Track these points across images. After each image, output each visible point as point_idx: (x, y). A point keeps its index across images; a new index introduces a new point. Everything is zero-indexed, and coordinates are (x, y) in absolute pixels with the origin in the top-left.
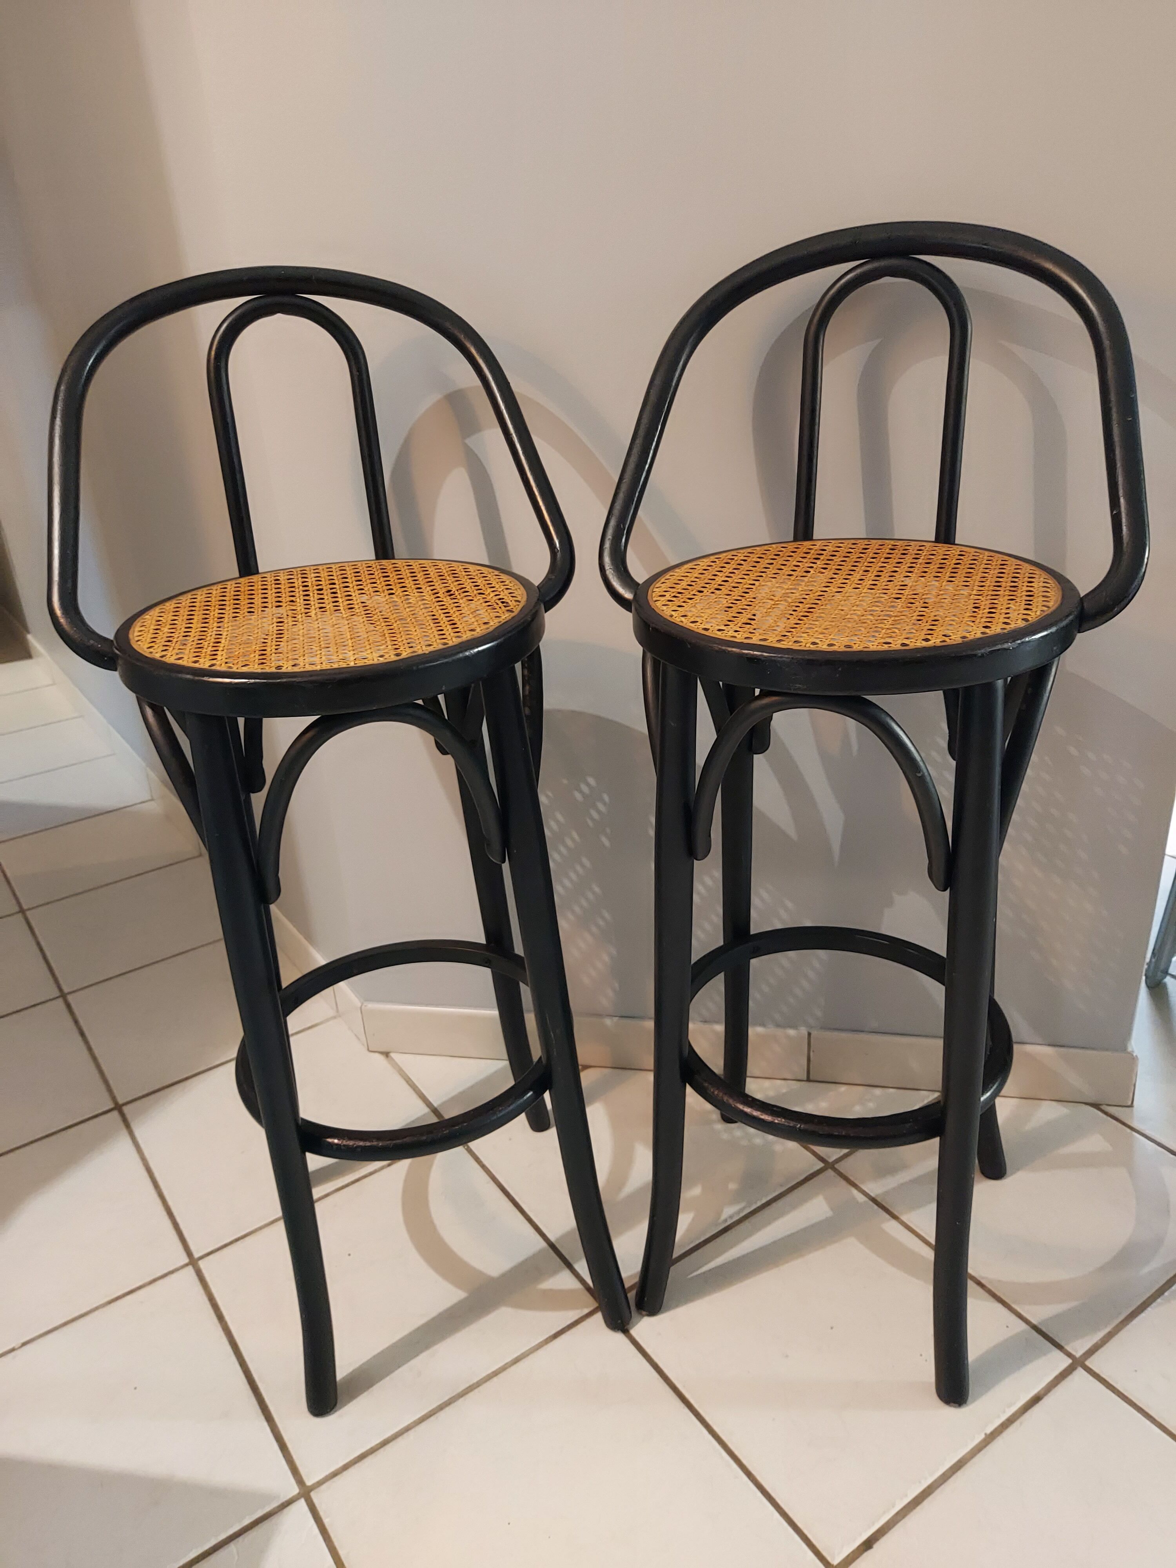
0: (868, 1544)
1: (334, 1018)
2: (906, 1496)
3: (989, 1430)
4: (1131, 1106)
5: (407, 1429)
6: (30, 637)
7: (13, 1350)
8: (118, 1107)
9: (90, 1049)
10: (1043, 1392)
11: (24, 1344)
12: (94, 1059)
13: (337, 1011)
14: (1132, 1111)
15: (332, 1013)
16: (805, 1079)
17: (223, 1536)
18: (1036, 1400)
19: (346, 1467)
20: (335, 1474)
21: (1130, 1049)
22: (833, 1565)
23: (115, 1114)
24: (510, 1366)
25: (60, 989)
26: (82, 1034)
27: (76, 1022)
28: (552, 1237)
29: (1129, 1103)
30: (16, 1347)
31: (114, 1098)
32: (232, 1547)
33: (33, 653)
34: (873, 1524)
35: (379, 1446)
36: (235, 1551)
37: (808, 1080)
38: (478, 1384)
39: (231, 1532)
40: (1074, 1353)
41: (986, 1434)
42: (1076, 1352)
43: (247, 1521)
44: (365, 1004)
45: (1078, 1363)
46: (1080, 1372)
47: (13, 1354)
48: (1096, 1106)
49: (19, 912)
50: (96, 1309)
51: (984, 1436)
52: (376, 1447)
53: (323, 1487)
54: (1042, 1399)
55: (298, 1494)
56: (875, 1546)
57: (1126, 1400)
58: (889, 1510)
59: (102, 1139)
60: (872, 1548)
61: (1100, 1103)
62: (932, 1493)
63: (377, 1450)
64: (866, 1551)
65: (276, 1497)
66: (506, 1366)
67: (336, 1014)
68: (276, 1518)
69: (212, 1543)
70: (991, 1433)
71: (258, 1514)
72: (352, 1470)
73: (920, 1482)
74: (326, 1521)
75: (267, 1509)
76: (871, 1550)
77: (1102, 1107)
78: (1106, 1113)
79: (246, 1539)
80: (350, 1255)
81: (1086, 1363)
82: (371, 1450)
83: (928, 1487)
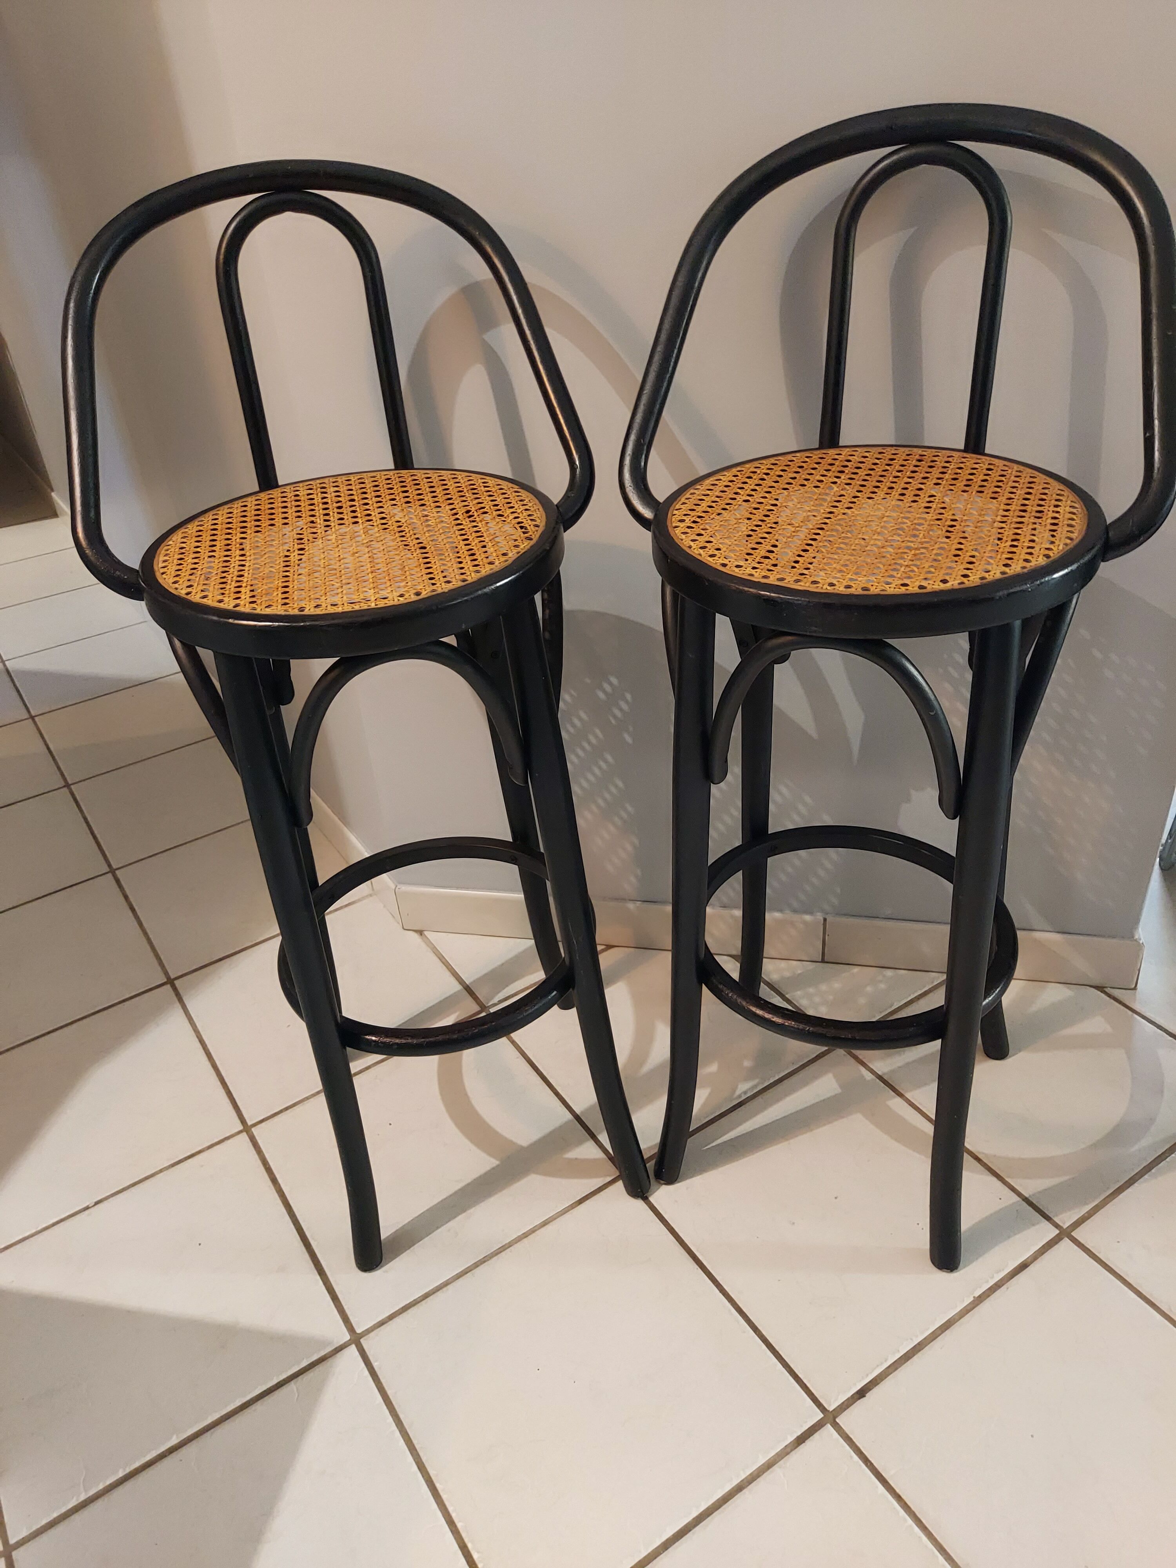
0: (861, 1393)
1: (371, 895)
2: (898, 1351)
3: (977, 1294)
4: (1135, 988)
5: (446, 1285)
6: (53, 494)
7: (87, 1208)
8: (170, 982)
9: (140, 924)
10: (1029, 1260)
11: (97, 1203)
12: (146, 935)
13: (373, 890)
14: (1135, 995)
15: (367, 891)
16: (820, 960)
17: (284, 1376)
18: (1023, 1266)
19: (391, 1317)
20: (382, 1323)
21: (1136, 937)
22: (829, 1411)
23: (168, 987)
24: (539, 1230)
25: (110, 865)
26: (132, 910)
27: (126, 897)
28: (578, 1111)
29: (1133, 986)
30: (90, 1206)
31: (166, 973)
32: (292, 1385)
33: (58, 513)
34: (868, 1374)
35: (421, 1298)
36: (295, 1390)
37: (823, 961)
38: (510, 1245)
39: (289, 1373)
40: (1061, 1224)
41: (974, 1297)
42: (1064, 1224)
43: (304, 1364)
45: (1065, 1234)
46: (1066, 1242)
47: (87, 1212)
48: (1101, 988)
49: (64, 787)
50: (161, 1171)
51: (972, 1299)
52: (419, 1300)
53: (372, 1334)
54: (1029, 1266)
55: (350, 1340)
56: (867, 1395)
57: (1107, 1268)
58: (882, 1364)
59: (156, 1013)
60: (864, 1396)
61: (1104, 986)
62: (923, 1349)
63: (419, 1302)
64: (859, 1399)
65: (330, 1343)
66: (535, 1228)
67: (371, 892)
68: (330, 1360)
69: (275, 1381)
70: (980, 1296)
71: (315, 1357)
72: (397, 1320)
73: (911, 1339)
74: (375, 1365)
75: (322, 1353)
76: (864, 1398)
77: (1106, 990)
78: (1109, 996)
79: (304, 1379)
80: (390, 1124)
81: (1072, 1234)
82: (414, 1302)
83: (919, 1344)
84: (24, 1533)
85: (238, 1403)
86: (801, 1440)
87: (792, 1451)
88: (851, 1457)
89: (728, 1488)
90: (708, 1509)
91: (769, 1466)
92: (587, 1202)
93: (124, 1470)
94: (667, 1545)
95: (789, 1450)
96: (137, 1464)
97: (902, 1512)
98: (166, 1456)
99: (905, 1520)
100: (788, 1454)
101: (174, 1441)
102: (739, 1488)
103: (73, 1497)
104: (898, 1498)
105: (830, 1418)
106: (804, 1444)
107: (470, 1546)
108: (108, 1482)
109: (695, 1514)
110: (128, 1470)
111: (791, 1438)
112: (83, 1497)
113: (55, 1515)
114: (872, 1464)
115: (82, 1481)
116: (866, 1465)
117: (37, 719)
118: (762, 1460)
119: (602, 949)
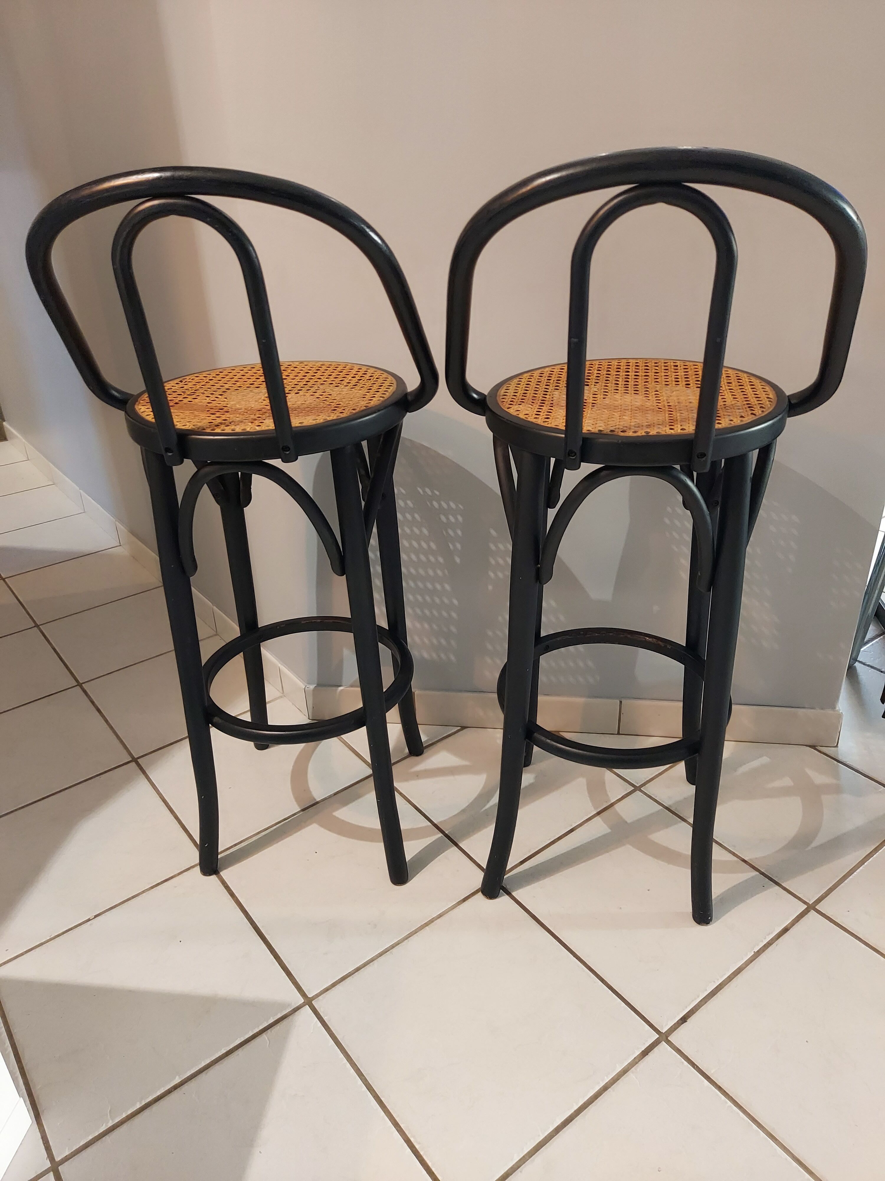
0: (684, 1020)
1: (281, 697)
2: (706, 990)
3: (756, 950)
4: (837, 746)
5: (372, 960)
6: (4, 423)
7: (89, 920)
8: (135, 760)
10: (789, 926)
11: (96, 916)
12: (111, 728)
13: (283, 693)
14: (838, 750)
15: (278, 694)
16: (617, 733)
17: (257, 1030)
18: (785, 930)
19: (334, 985)
20: (327, 990)
21: (837, 710)
22: (662, 1033)
23: (133, 764)
24: (436, 920)
25: (77, 680)
26: (99, 710)
27: (93, 702)
29: (836, 744)
30: (91, 919)
31: (130, 754)
32: (264, 1036)
33: (8, 436)
34: (686, 1007)
35: (355, 971)
36: (266, 1039)
37: (619, 734)
39: (261, 1028)
40: (808, 902)
41: (754, 952)
42: (810, 901)
43: (271, 1020)
44: (308, 687)
45: (810, 907)
46: (812, 913)
47: (89, 923)
48: (813, 747)
49: (35, 626)
50: (143, 892)
51: (753, 953)
52: (352, 972)
53: (320, 998)
54: (789, 930)
55: (304, 1002)
56: (688, 1020)
57: (843, 929)
58: (695, 999)
59: (127, 781)
60: (687, 1021)
61: (816, 745)
62: (723, 988)
63: (353, 974)
64: (683, 1024)
65: (289, 1005)
66: (433, 920)
67: (282, 695)
68: (291, 1017)
69: (250, 1034)
70: (758, 951)
71: (279, 1016)
72: (339, 987)
73: (714, 982)
74: (325, 1018)
75: (284, 1013)
76: (686, 1023)
77: (817, 747)
78: (820, 752)
79: (273, 1031)
80: (316, 853)
81: (816, 907)
82: (349, 974)
83: (720, 984)
84: (67, 1153)
85: (224, 1051)
86: (645, 1053)
87: (639, 1061)
88: (683, 1063)
89: (597, 1088)
90: (584, 1103)
91: (624, 1072)
92: (470, 900)
93: (141, 1103)
94: (558, 1130)
95: (637, 1060)
96: (150, 1099)
97: (723, 1097)
98: (172, 1091)
99: (727, 1103)
100: (637, 1063)
101: (177, 1080)
102: (605, 1088)
103: (103, 1125)
104: (719, 1088)
105: (664, 1037)
106: (647, 1056)
107: (412, 1139)
108: (129, 1112)
109: (576, 1107)
110: (143, 1103)
111: (638, 1053)
112: (110, 1124)
113: (90, 1138)
114: (697, 1067)
115: (108, 1111)
116: (694, 1067)
117: (6, 580)
118: (619, 1069)
119: (458, 730)
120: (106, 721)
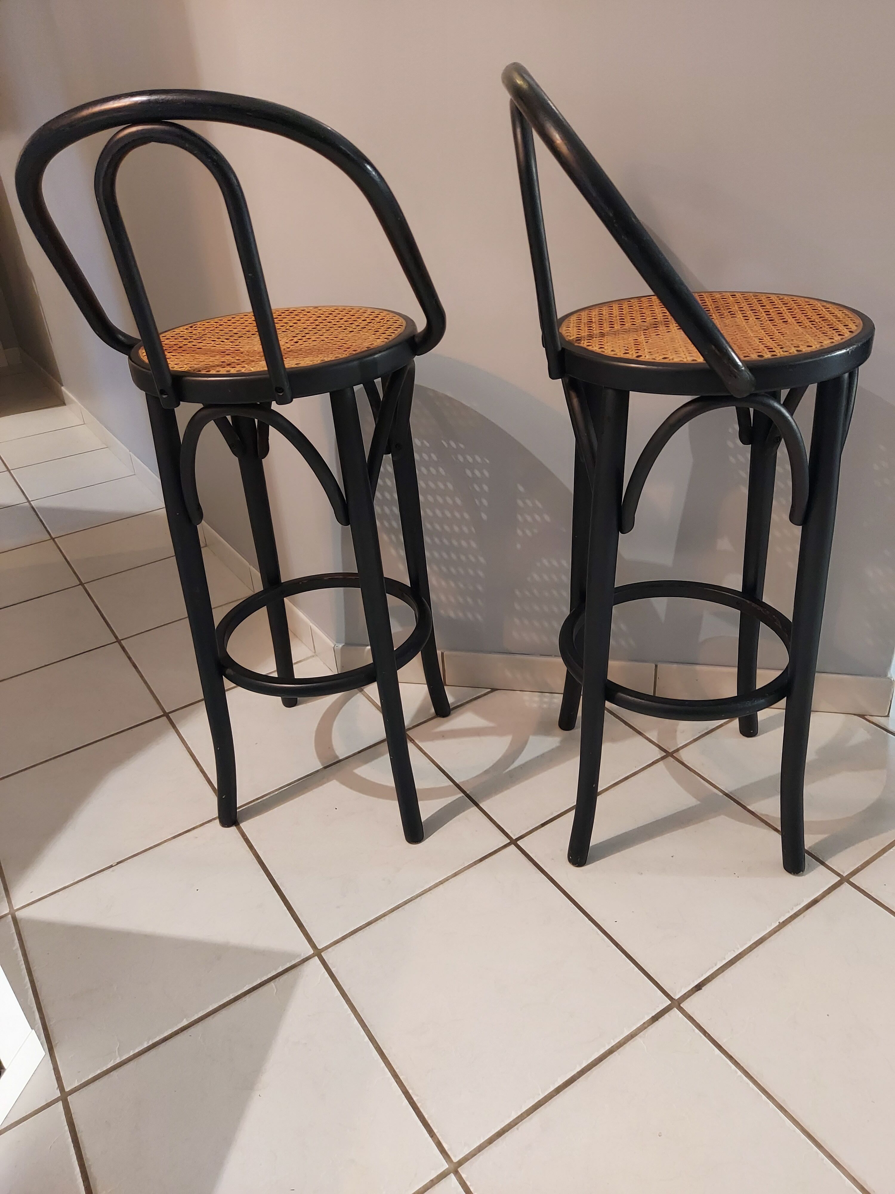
0: (699, 987)
1: (313, 656)
2: (725, 959)
3: (781, 921)
4: (888, 716)
5: (384, 915)
6: (63, 388)
7: (111, 866)
8: (166, 715)
10: (819, 898)
11: (118, 863)
12: (146, 683)
13: (315, 652)
14: (888, 719)
15: (311, 654)
17: (265, 978)
18: (815, 902)
19: (344, 938)
20: (336, 942)
21: (889, 676)
22: (675, 999)
23: (164, 718)
24: (451, 878)
25: (116, 637)
26: (135, 667)
27: (130, 658)
29: (887, 714)
30: (113, 865)
31: (163, 709)
32: (272, 984)
33: (66, 402)
34: (702, 975)
35: (366, 925)
36: (274, 986)
39: (270, 976)
40: (842, 874)
41: (779, 922)
42: (844, 873)
43: (280, 970)
44: (337, 645)
45: (844, 880)
46: (846, 885)
47: (111, 869)
48: (862, 716)
49: (79, 585)
50: (165, 841)
51: (778, 924)
52: (363, 926)
53: (329, 950)
54: (819, 901)
55: (313, 953)
56: (703, 988)
57: (877, 902)
58: (712, 967)
59: (157, 735)
60: (701, 989)
61: (864, 714)
62: (743, 957)
63: (364, 928)
64: (697, 991)
65: (299, 956)
66: (448, 878)
67: (313, 654)
68: (299, 967)
69: (259, 981)
70: (783, 922)
71: (288, 965)
72: (348, 940)
73: (734, 951)
74: (333, 970)
75: (293, 963)
76: (701, 991)
77: (866, 717)
78: (869, 721)
79: (281, 980)
80: (336, 809)
81: (850, 880)
82: (360, 928)
83: (740, 954)
84: (76, 1084)
85: (232, 997)
86: (655, 1018)
87: (649, 1026)
88: (694, 1030)
89: (602, 1051)
90: (588, 1065)
91: (632, 1036)
92: (487, 860)
93: (148, 1043)
94: (559, 1090)
95: (646, 1025)
96: (157, 1039)
97: (733, 1067)
98: (179, 1033)
99: (737, 1073)
100: (646, 1028)
101: (185, 1023)
102: (610, 1052)
103: (111, 1061)
104: (730, 1058)
105: (676, 1004)
106: (657, 1022)
107: (410, 1091)
108: (137, 1051)
109: (579, 1069)
110: (151, 1043)
111: (647, 1018)
112: (118, 1060)
113: (99, 1072)
114: (709, 1035)
115: (117, 1049)
116: (705, 1036)
117: (56, 540)
118: (627, 1033)
119: (488, 692)
120: (142, 677)
